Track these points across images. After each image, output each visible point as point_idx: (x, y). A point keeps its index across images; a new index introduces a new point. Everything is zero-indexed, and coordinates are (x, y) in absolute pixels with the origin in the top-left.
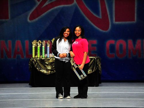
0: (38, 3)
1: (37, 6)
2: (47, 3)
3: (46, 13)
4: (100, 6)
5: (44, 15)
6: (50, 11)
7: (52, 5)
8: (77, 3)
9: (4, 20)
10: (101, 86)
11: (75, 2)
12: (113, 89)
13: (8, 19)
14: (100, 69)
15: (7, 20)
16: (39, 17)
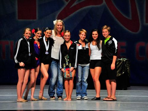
0: (67, 3)
1: (65, 6)
2: (75, 4)
3: (74, 13)
4: (130, 7)
5: (72, 15)
6: (78, 11)
7: (80, 5)
8: (107, 3)
9: (31, 20)
10: (130, 89)
11: (104, 2)
12: (142, 93)
13: (36, 19)
14: (129, 72)
15: (34, 20)
16: (67, 18)
